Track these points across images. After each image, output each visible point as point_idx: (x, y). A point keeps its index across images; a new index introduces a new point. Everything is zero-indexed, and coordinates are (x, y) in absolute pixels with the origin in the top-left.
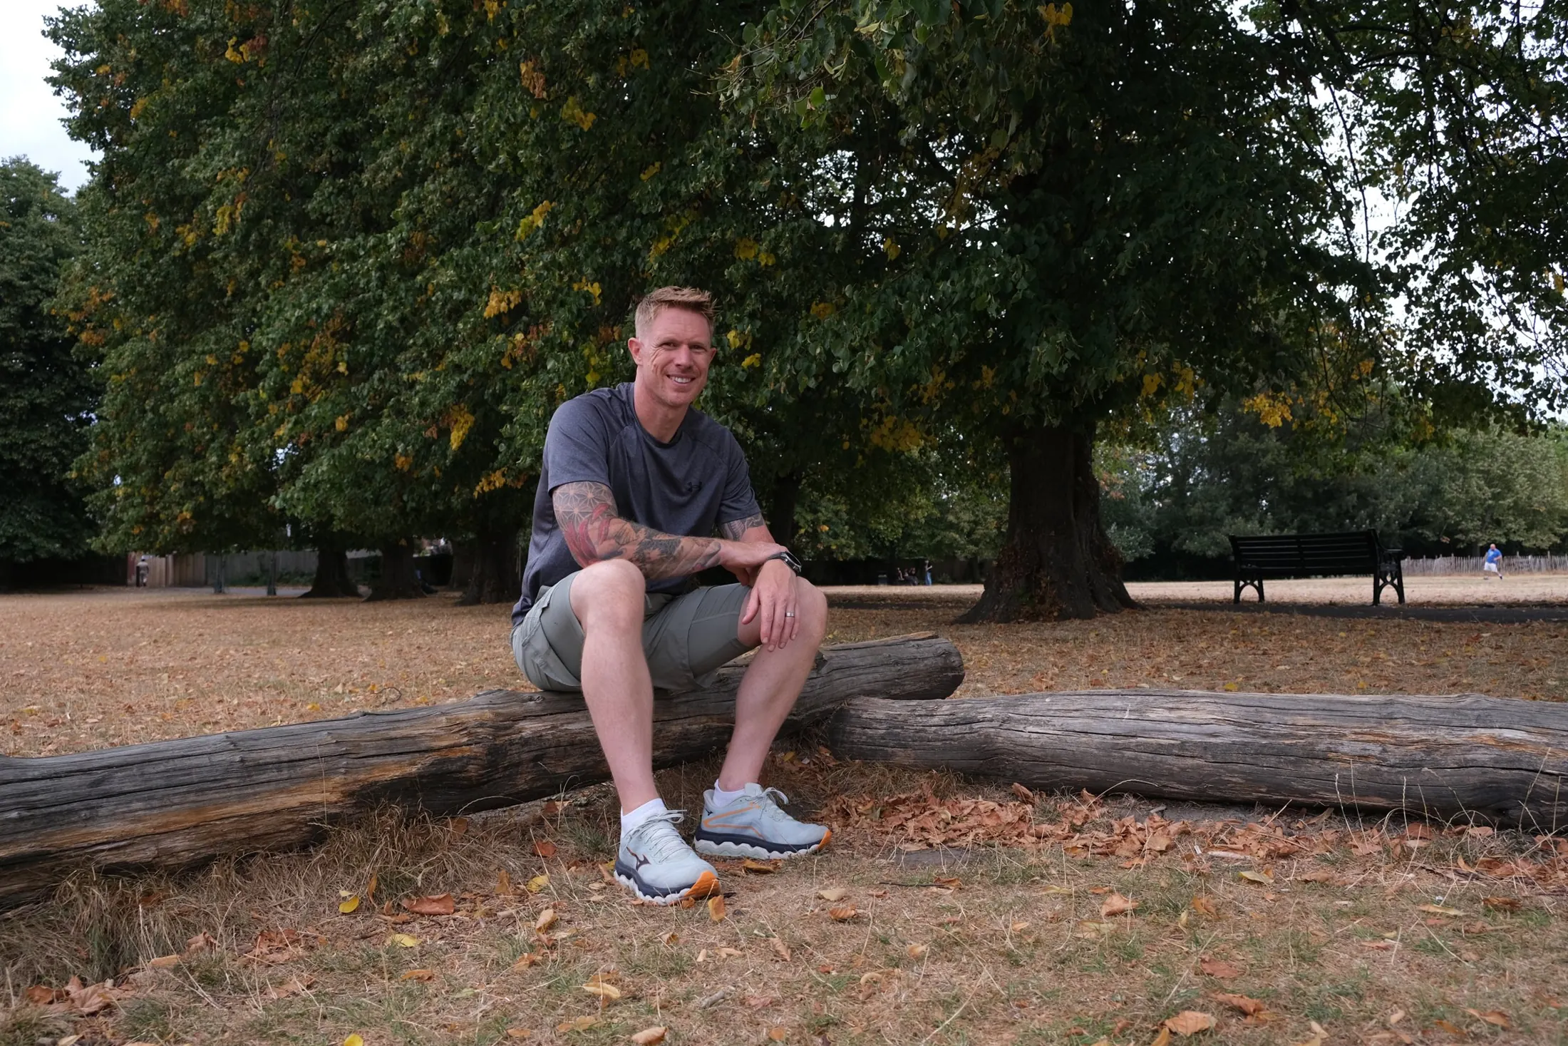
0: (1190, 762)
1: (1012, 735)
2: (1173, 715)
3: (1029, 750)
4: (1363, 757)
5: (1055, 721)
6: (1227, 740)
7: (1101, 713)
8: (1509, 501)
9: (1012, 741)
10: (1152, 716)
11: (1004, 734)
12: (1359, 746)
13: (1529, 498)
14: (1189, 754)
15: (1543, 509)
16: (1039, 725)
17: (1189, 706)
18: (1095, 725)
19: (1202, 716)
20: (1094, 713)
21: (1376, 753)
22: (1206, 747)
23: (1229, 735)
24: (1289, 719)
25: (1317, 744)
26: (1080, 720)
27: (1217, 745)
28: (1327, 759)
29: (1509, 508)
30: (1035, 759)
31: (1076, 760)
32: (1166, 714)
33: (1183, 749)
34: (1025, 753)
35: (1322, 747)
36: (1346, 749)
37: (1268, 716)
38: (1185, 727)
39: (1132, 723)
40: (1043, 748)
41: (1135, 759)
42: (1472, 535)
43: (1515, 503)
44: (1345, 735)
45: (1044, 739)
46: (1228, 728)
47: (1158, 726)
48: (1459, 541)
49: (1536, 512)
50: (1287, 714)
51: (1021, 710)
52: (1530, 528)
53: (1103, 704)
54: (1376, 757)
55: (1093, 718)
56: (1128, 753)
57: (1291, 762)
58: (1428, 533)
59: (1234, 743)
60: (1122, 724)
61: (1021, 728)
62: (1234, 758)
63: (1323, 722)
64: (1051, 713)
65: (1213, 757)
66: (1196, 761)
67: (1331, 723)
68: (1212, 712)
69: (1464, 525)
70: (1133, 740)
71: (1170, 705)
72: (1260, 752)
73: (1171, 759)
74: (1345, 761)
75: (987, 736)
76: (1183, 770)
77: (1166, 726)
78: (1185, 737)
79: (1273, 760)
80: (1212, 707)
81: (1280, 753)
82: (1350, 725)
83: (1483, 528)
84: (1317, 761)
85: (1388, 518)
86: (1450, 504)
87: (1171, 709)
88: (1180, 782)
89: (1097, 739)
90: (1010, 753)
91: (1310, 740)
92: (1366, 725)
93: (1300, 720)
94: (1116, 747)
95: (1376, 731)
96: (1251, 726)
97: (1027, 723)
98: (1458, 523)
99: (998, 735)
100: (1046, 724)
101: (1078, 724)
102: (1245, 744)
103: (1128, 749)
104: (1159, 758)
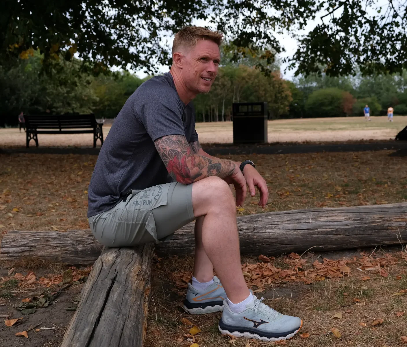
0: (339, 236)
1: (261, 234)
2: (329, 219)
3: (270, 240)
4: (400, 227)
5: (279, 226)
6: (353, 226)
7: (299, 221)
8: (73, 94)
9: (261, 237)
10: (322, 220)
11: (257, 234)
12: (398, 223)
13: (81, 93)
14: (339, 233)
15: (86, 98)
16: (272, 229)
17: (334, 215)
18: (298, 226)
19: (340, 218)
20: (296, 221)
21: (404, 225)
22: (346, 230)
23: (353, 225)
24: (372, 216)
25: (385, 224)
26: (291, 225)
27: (349, 229)
28: (388, 229)
29: (73, 97)
30: (272, 243)
31: (291, 241)
32: (326, 219)
33: (337, 231)
34: (268, 242)
35: (386, 225)
36: (394, 225)
37: (364, 215)
38: (335, 223)
39: (314, 224)
40: (276, 238)
41: (318, 238)
42: (59, 110)
43: (76, 95)
44: (392, 220)
45: (276, 234)
46: (352, 222)
47: (325, 224)
48: (53, 112)
49: (83, 100)
50: (370, 214)
51: (259, 223)
52: (81, 106)
53: (297, 217)
54: (404, 226)
55: (296, 223)
56: (315, 236)
57: (376, 232)
58: (40, 108)
59: (356, 227)
60: (310, 225)
61: (264, 231)
62: (356, 233)
63: (383, 216)
64: (276, 223)
65: (349, 233)
66: (342, 236)
67: (386, 216)
68: (344, 216)
69: (55, 105)
70: (316, 231)
71: (326, 215)
72: (366, 229)
73: (332, 236)
74: (394, 229)
75: (249, 236)
76: (336, 240)
77: (328, 223)
78: (337, 227)
79: (370, 232)
80: (343, 214)
81: (372, 229)
82: (393, 216)
83: (63, 106)
84: (385, 230)
85: (25, 101)
86: (49, 95)
87: (327, 217)
88: (333, 245)
89: (301, 232)
90: (260, 242)
91: (382, 223)
92: (398, 215)
93: (376, 216)
94: (309, 234)
95: (402, 217)
96: (359, 220)
97: (266, 228)
98: (52, 104)
99: (253, 235)
100: (275, 228)
101: (290, 226)
102: (360, 227)
103: (314, 234)
104: (327, 236)
